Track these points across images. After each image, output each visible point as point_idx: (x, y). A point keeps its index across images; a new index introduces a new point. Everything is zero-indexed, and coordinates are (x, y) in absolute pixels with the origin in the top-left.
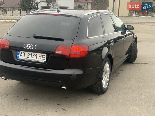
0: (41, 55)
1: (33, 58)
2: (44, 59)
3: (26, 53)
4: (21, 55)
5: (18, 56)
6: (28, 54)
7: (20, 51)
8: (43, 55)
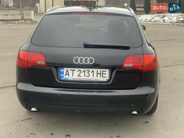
0: (101, 71)
1: (87, 76)
2: (106, 77)
3: (75, 70)
4: (67, 73)
5: (62, 75)
6: (78, 71)
7: (65, 68)
8: (103, 71)
